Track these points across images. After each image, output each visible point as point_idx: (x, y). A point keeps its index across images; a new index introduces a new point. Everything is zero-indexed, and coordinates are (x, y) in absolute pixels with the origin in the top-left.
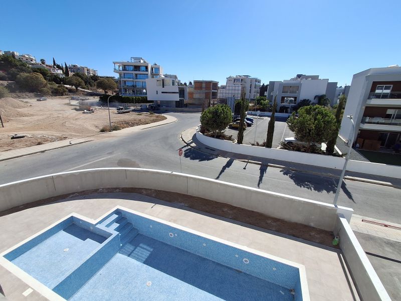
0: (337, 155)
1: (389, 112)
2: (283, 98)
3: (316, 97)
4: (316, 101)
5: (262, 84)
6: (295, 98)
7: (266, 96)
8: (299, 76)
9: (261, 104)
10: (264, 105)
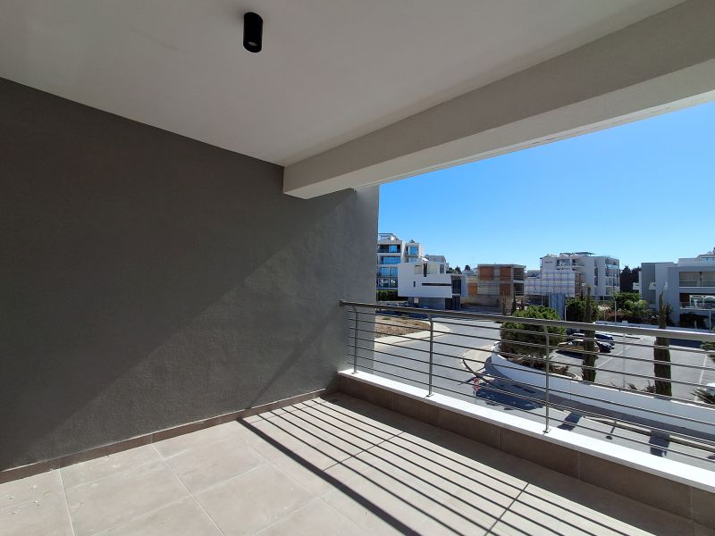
2: (684, 298)
5: (622, 268)
7: (637, 291)
9: (628, 307)
10: (636, 309)
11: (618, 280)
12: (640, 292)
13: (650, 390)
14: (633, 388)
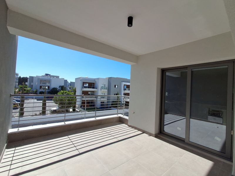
0: (77, 112)
1: (89, 93)
2: (41, 87)
3: (60, 86)
4: (60, 89)
5: (19, 77)
6: (49, 87)
7: (27, 85)
8: (47, 75)
9: (25, 90)
10: (28, 91)
11: (17, 81)
12: (28, 85)
13: (40, 114)
14: (36, 115)
